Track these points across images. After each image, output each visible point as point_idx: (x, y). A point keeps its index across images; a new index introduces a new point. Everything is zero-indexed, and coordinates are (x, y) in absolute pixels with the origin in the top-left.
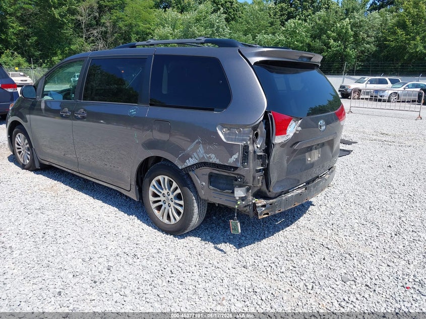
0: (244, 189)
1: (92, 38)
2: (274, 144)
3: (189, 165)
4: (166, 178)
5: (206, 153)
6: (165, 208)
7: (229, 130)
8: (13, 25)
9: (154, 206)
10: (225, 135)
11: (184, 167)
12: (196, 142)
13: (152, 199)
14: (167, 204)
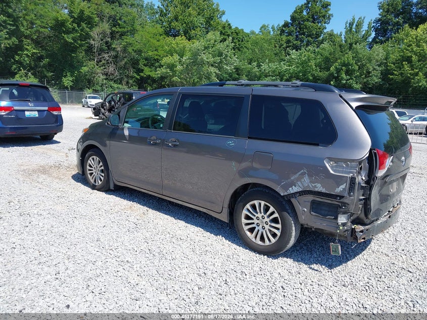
0: (346, 215)
1: (103, 62)
2: (376, 177)
3: (292, 192)
4: (263, 203)
5: (311, 182)
6: (258, 230)
7: (335, 163)
8: (28, 47)
9: (246, 228)
10: (332, 167)
11: (286, 194)
12: (301, 172)
13: (244, 221)
14: (261, 226)
